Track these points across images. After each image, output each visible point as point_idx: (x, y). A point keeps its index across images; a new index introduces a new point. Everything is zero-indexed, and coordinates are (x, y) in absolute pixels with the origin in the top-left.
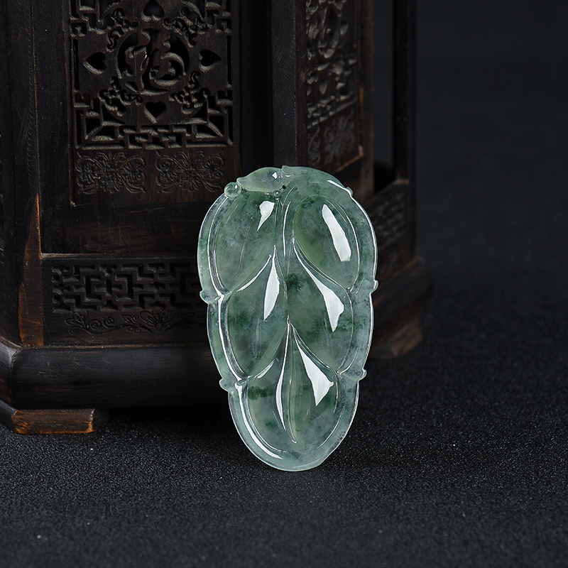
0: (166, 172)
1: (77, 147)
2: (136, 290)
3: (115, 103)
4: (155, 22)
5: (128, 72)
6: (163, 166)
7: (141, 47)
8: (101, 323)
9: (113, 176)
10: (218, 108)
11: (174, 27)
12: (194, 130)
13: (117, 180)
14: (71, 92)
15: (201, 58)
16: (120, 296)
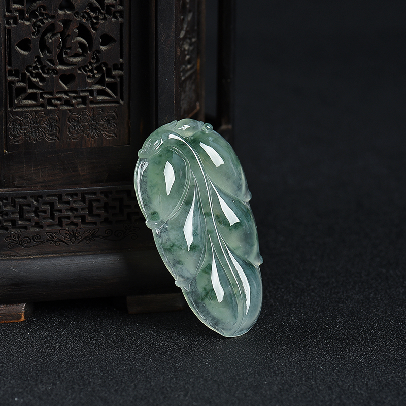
0: (74, 126)
1: (9, 109)
2: (57, 214)
3: (38, 75)
4: (68, 15)
5: (48, 52)
6: (72, 121)
7: (57, 34)
8: (31, 240)
9: (35, 130)
10: (113, 77)
11: (82, 18)
12: (95, 94)
13: (39, 133)
14: (5, 68)
15: (101, 40)
16: (44, 218)
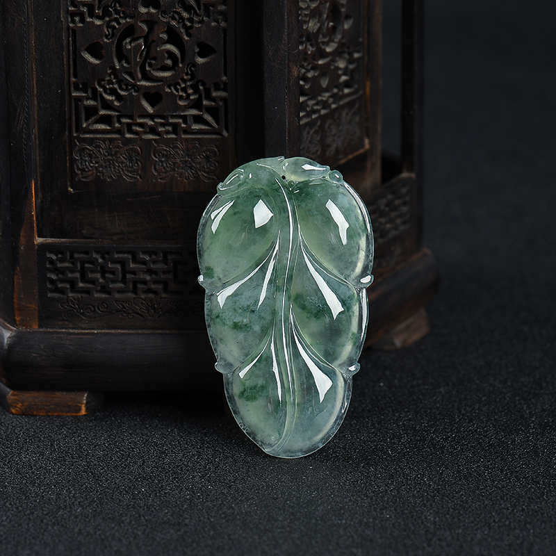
0: (162, 162)
1: (75, 135)
2: (128, 276)
3: (113, 92)
4: (152, 14)
5: (126, 62)
6: (159, 156)
7: (138, 38)
8: (95, 308)
9: (110, 164)
10: (213, 100)
11: (170, 20)
12: (190, 121)
13: (114, 168)
14: (69, 80)
15: (197, 50)
16: (113, 282)
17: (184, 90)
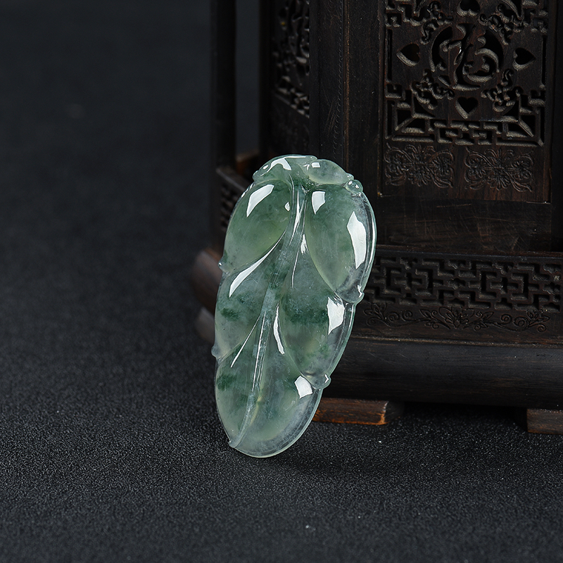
0: (474, 169)
1: (387, 138)
2: (435, 284)
3: (427, 96)
4: (471, 17)
5: (442, 66)
6: (472, 163)
7: (456, 42)
8: (399, 316)
9: (421, 169)
10: (530, 108)
11: (490, 24)
12: (505, 128)
14: (383, 81)
15: (516, 56)
16: (420, 290)
17: (501, 96)
